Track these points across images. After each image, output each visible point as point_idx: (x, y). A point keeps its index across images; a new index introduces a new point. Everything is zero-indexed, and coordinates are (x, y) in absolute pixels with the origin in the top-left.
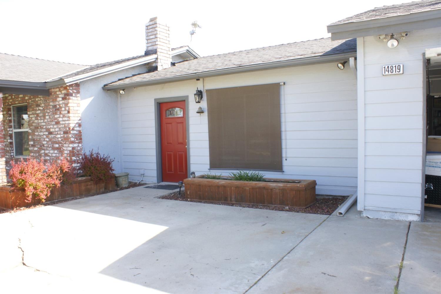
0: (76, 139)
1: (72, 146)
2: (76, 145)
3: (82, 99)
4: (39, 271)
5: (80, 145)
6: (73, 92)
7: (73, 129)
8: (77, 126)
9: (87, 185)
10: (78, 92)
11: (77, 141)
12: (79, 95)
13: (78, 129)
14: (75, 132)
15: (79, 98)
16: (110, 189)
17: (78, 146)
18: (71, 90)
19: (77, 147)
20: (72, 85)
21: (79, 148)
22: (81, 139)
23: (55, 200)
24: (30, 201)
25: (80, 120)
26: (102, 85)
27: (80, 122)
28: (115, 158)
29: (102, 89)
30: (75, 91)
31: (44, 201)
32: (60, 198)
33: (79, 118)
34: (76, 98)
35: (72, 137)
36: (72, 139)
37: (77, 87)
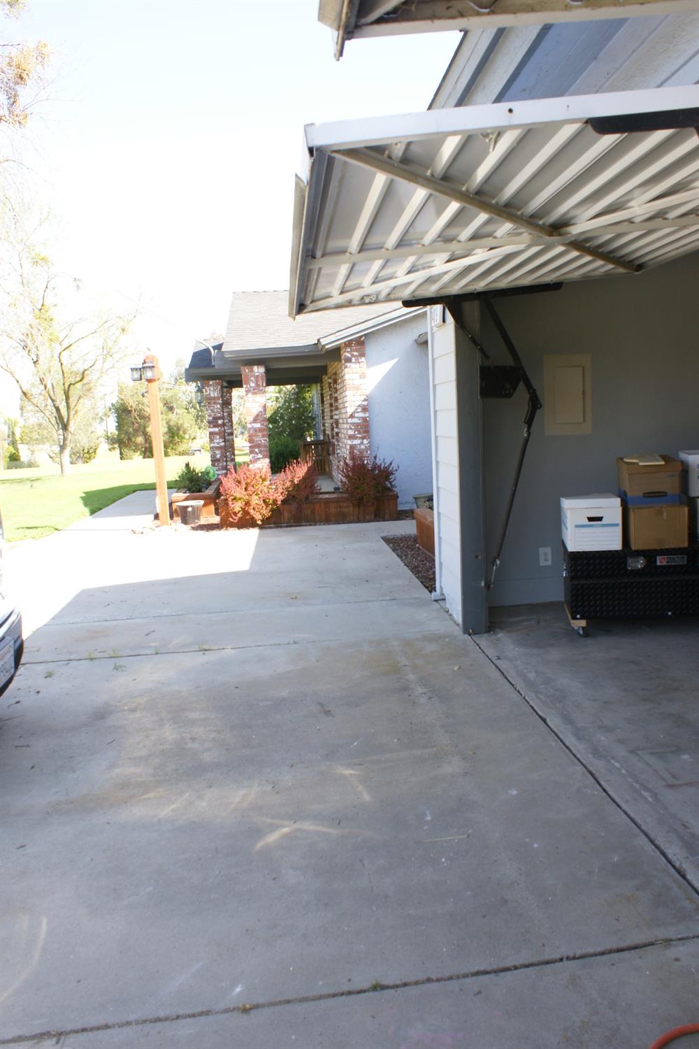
0: (356, 433)
1: (351, 443)
2: (356, 442)
3: (368, 366)
5: (365, 441)
6: (353, 356)
7: (352, 416)
8: (360, 410)
10: (362, 355)
11: (358, 436)
12: (363, 359)
13: (362, 415)
14: (356, 420)
15: (364, 365)
17: (362, 443)
18: (348, 352)
19: (360, 444)
20: (352, 340)
21: (363, 447)
22: (367, 431)
24: (236, 521)
25: (365, 400)
26: (415, 336)
27: (365, 403)
29: (415, 344)
30: (356, 353)
31: (259, 522)
33: (365, 397)
34: (358, 364)
35: (351, 429)
36: (351, 432)
37: (359, 347)
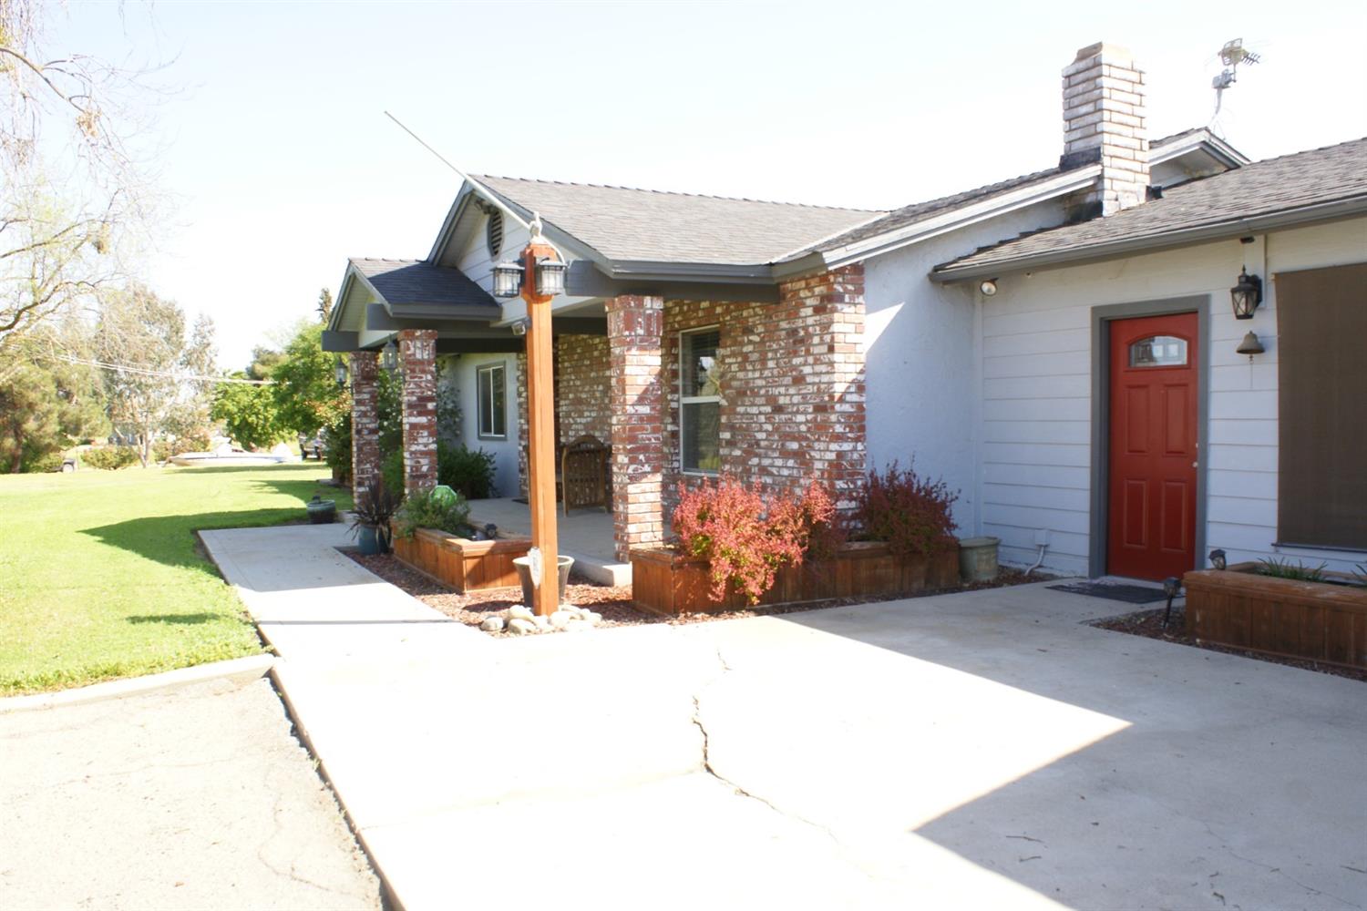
0: (847, 430)
1: (838, 448)
2: (847, 446)
3: (868, 312)
4: (748, 795)
5: (860, 446)
6: (846, 291)
7: (841, 400)
8: (853, 389)
9: (876, 567)
10: (860, 291)
11: (850, 435)
12: (861, 299)
13: (855, 398)
14: (847, 408)
15: (862, 309)
16: (943, 583)
17: (855, 449)
18: (839, 283)
19: (851, 451)
20: (843, 268)
21: (855, 456)
22: (862, 428)
23: (785, 601)
24: (722, 598)
25: (862, 372)
26: (929, 268)
27: (861, 377)
28: (960, 491)
29: (928, 280)
30: (850, 287)
31: (755, 600)
32: (799, 596)
33: (860, 367)
34: (853, 308)
35: (839, 422)
36: (839, 429)
37: (856, 277)
